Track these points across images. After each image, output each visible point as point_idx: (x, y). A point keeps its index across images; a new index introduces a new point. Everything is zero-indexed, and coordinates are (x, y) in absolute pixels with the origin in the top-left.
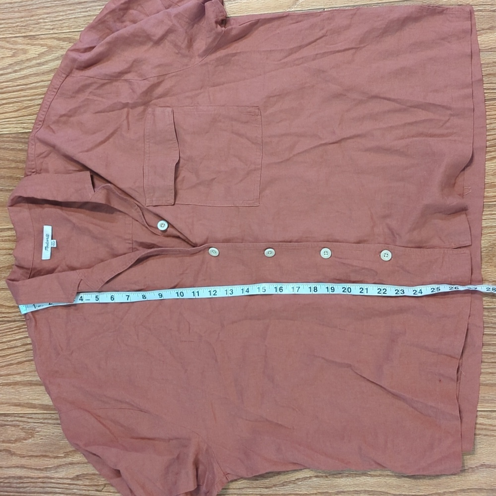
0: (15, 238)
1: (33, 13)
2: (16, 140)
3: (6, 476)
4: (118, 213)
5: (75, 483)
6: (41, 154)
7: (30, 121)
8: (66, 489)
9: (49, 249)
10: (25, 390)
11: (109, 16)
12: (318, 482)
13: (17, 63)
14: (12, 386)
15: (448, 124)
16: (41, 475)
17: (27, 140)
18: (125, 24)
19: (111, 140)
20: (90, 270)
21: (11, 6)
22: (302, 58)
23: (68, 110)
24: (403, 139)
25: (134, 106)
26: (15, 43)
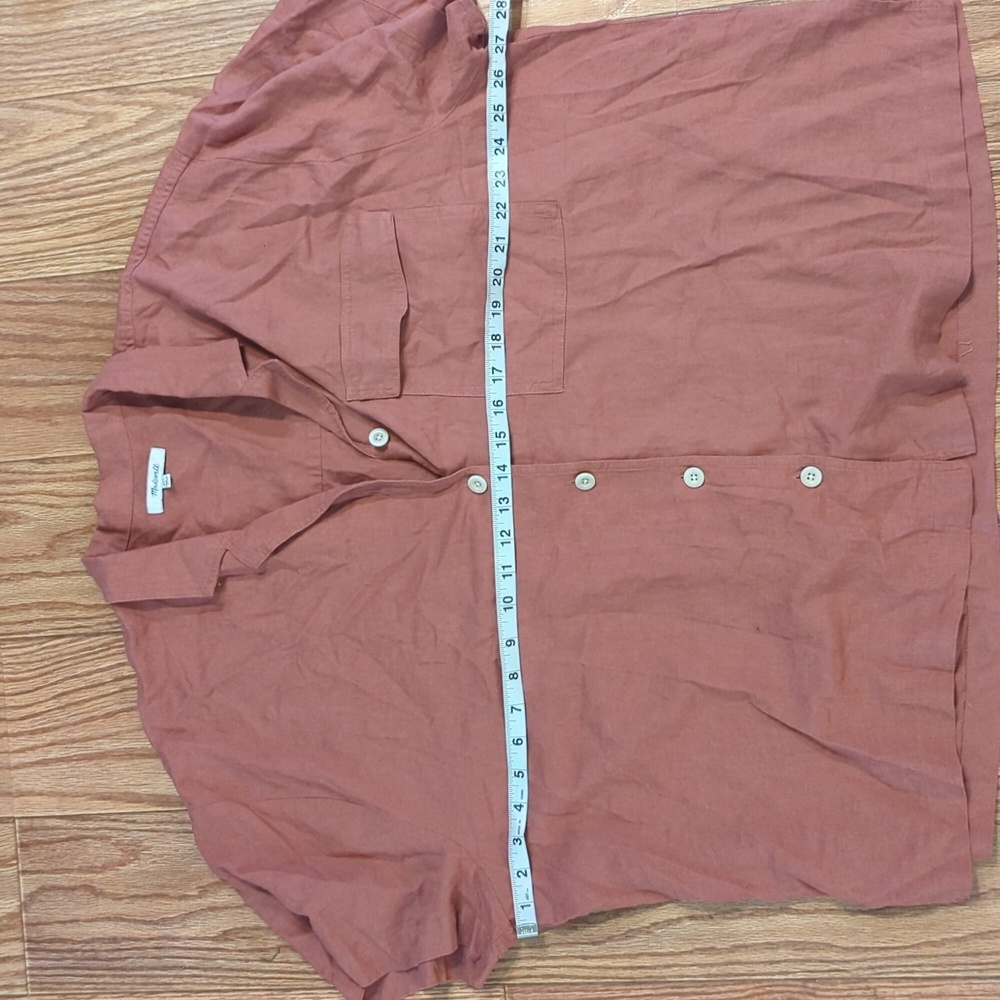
0: (97, 473)
1: (125, 44)
2: (96, 285)
3: (85, 938)
4: (294, 417)
5: (221, 946)
6: (144, 309)
7: (122, 248)
8: (203, 959)
9: (160, 494)
10: (121, 766)
11: (267, 43)
12: (695, 929)
13: (95, 140)
14: (94, 762)
15: (922, 222)
16: (155, 933)
17: (117, 285)
18: (299, 57)
19: (277, 279)
20: (241, 532)
21: (82, 32)
22: (637, 105)
23: (195, 223)
24: (837, 252)
25: (319, 211)
26: (93, 102)
